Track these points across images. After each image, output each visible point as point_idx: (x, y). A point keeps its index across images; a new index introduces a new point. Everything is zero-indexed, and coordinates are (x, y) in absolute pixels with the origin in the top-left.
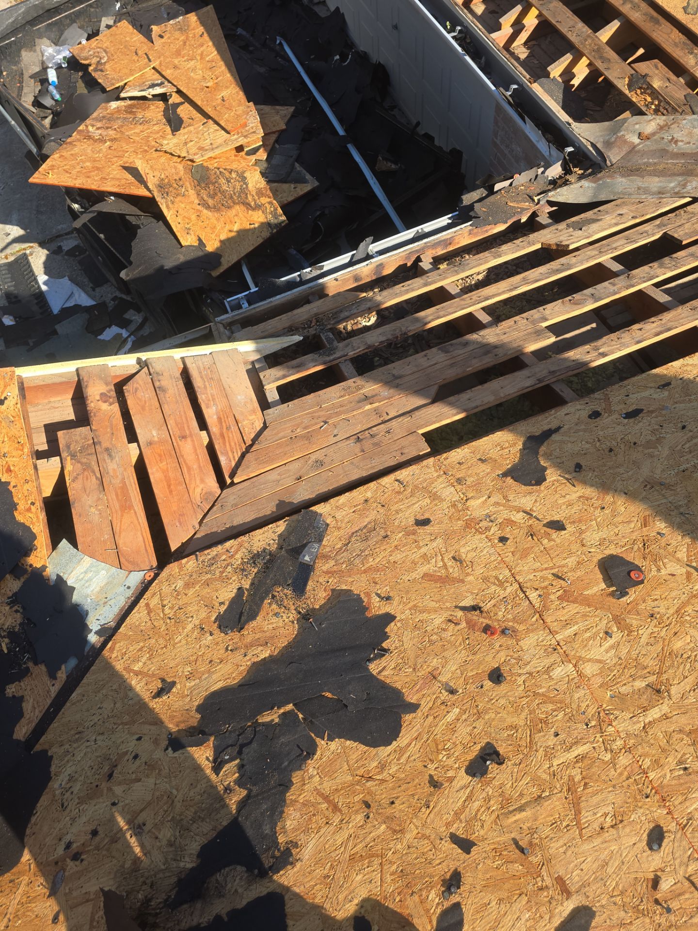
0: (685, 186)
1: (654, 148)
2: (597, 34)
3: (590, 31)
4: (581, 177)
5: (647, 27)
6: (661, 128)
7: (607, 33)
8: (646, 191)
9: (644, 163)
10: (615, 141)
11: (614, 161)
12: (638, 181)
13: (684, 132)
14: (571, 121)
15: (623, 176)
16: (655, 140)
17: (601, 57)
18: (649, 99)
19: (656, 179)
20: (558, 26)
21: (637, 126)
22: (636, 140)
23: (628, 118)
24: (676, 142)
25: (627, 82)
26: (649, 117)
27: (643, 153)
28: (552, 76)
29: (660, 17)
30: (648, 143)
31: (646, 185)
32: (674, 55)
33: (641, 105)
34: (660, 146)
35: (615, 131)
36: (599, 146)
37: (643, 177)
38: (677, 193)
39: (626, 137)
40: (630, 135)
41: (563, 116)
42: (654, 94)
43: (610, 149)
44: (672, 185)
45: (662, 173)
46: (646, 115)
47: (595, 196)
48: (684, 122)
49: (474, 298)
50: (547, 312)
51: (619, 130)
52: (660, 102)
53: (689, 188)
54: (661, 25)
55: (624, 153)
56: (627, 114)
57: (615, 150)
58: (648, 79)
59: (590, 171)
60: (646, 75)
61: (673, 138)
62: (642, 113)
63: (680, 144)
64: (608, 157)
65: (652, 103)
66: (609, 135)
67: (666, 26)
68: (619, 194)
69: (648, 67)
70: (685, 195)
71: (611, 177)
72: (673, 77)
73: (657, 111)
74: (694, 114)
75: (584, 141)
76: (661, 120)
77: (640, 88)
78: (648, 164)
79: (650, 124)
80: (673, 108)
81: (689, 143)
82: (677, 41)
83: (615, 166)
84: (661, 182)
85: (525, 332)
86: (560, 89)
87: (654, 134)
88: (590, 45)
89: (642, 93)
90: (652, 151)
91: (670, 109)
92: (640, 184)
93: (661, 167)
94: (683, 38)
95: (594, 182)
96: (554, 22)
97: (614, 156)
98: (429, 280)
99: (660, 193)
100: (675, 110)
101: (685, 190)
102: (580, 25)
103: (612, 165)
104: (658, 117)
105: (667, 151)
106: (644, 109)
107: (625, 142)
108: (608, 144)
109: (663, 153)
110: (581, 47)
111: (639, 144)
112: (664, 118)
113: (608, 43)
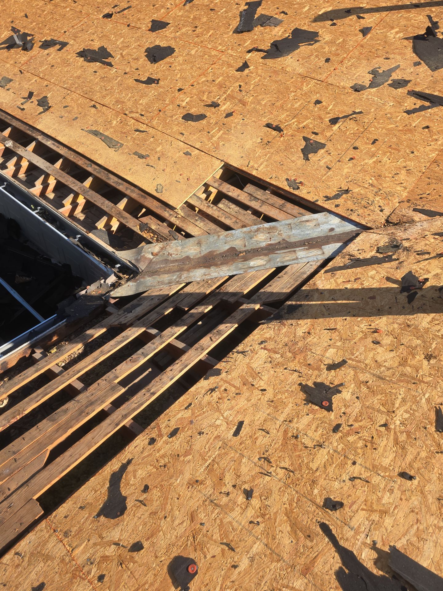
0: (180, 277)
1: (161, 259)
2: (117, 206)
3: (113, 205)
4: (128, 280)
5: (141, 200)
6: (162, 249)
7: (122, 204)
8: (162, 283)
9: (159, 268)
10: (141, 258)
11: (143, 269)
12: (158, 278)
13: (174, 249)
14: (114, 251)
15: (149, 276)
16: (161, 255)
17: (122, 217)
18: (152, 235)
19: (166, 275)
20: (95, 203)
21: (150, 250)
22: (152, 257)
23: (144, 246)
24: (171, 255)
25: (138, 228)
26: (154, 244)
27: (157, 263)
28: (99, 228)
29: (146, 195)
30: (157, 257)
31: (162, 280)
32: (158, 212)
33: (149, 238)
34: (164, 258)
35: (139, 253)
36: (133, 262)
37: (159, 275)
38: (178, 282)
39: (146, 256)
40: (147, 254)
41: (110, 249)
42: (154, 232)
43: (139, 263)
44: (175, 277)
45: (169, 272)
46: (153, 243)
47: (137, 290)
48: (172, 244)
49: (71, 373)
50: (118, 372)
51: (141, 253)
52: (158, 236)
53: (183, 278)
54: (147, 199)
55: (147, 264)
56: (143, 244)
57: (142, 263)
58: (149, 225)
59: (132, 275)
60: (147, 224)
61: (169, 253)
62: (151, 243)
63: (173, 255)
64: (139, 267)
65: (154, 237)
66: (136, 256)
67: (150, 199)
68: (149, 287)
69: (147, 219)
70: (182, 282)
71: (143, 278)
72: (161, 223)
73: (157, 241)
74: (175, 240)
75: (125, 260)
76: (160, 245)
77: (146, 230)
78: (160, 268)
79: (156, 247)
80: (165, 238)
81: (177, 254)
82: (157, 205)
83: (144, 271)
84: (169, 277)
85: (105, 390)
86: (105, 234)
87: (159, 252)
88: (115, 211)
89: (148, 232)
90: (161, 261)
91: (163, 239)
92: (159, 279)
93: (167, 269)
94: (160, 204)
95: (135, 282)
96: (92, 201)
97: (142, 266)
98: (39, 367)
99: (169, 283)
100: (166, 239)
101: (181, 280)
102: (107, 202)
103: (142, 271)
104: (158, 244)
105: (168, 260)
106: (151, 240)
107: (146, 258)
108: (137, 260)
109: (166, 261)
110: (110, 213)
111: (153, 258)
112: (162, 243)
113: (124, 209)
